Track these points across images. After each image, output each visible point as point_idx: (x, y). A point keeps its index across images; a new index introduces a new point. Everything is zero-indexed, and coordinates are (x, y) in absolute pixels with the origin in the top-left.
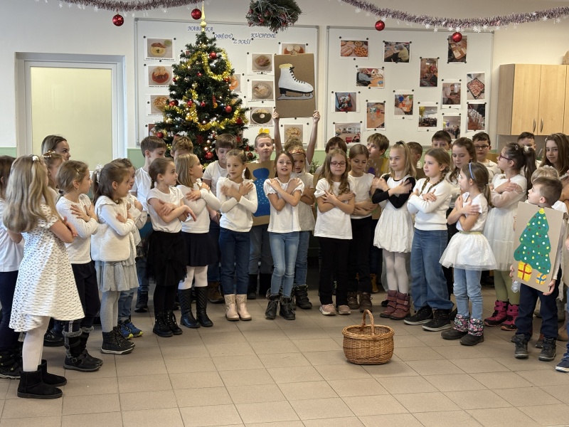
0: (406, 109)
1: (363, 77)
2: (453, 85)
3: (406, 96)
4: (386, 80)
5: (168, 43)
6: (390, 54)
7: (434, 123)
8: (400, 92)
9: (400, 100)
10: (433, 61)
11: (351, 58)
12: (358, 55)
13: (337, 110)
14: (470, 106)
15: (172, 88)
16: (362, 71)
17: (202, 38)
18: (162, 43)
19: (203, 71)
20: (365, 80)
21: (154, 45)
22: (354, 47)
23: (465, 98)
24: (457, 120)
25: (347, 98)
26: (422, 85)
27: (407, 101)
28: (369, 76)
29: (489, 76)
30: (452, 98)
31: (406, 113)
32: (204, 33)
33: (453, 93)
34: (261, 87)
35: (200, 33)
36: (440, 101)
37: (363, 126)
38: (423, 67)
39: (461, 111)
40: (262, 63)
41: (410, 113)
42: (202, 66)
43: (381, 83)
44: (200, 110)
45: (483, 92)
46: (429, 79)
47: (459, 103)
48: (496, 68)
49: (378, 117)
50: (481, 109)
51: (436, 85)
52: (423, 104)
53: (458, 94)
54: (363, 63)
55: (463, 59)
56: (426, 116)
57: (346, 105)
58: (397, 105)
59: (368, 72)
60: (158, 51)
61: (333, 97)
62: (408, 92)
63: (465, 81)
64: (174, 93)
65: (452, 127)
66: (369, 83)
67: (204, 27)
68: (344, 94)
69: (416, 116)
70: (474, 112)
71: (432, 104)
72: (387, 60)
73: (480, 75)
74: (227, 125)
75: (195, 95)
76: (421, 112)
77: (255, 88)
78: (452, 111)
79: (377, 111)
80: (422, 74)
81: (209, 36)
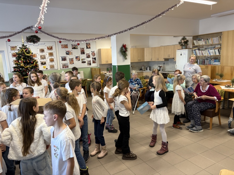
0: (78, 59)
1: (67, 53)
2: (88, 54)
3: (78, 57)
4: (73, 53)
5: (16, 47)
6: (73, 47)
7: (85, 62)
8: (77, 56)
9: (77, 58)
10: (83, 49)
11: (64, 49)
12: (66, 48)
13: (62, 60)
14: (93, 58)
15: (16, 58)
16: (67, 51)
17: (23, 45)
18: (14, 47)
19: (24, 53)
20: (68, 53)
21: (12, 47)
22: (64, 46)
23: (91, 56)
24: (90, 61)
25: (64, 58)
26: (81, 54)
27: (78, 58)
28: (69, 52)
29: (96, 52)
30: (88, 57)
31: (78, 60)
32: (23, 44)
33: (88, 55)
34: (42, 56)
35: (22, 44)
36: (86, 57)
37: (69, 64)
38: (81, 50)
39: (91, 59)
40: (42, 51)
41: (79, 60)
42: (24, 52)
43: (72, 54)
44: (24, 63)
45: (95, 55)
46: (83, 52)
47: (90, 57)
48: (97, 50)
49: (72, 62)
50: (95, 59)
51: (84, 54)
52: (82, 58)
53: (90, 56)
54: (67, 50)
55: (90, 48)
56: (83, 61)
57: (64, 59)
58: (76, 59)
59: (68, 52)
60: (13, 49)
61: (61, 58)
62: (78, 56)
63: (91, 53)
64: (17, 59)
65: (89, 63)
66: (69, 54)
67: (23, 43)
68: (63, 57)
69: (81, 61)
70: (93, 59)
71: (84, 58)
72: (73, 49)
73: (94, 51)
74: (32, 66)
75: (22, 60)
76: (82, 60)
77: (41, 56)
78: (89, 59)
79: (72, 60)
80: (81, 51)
81: (25, 45)
